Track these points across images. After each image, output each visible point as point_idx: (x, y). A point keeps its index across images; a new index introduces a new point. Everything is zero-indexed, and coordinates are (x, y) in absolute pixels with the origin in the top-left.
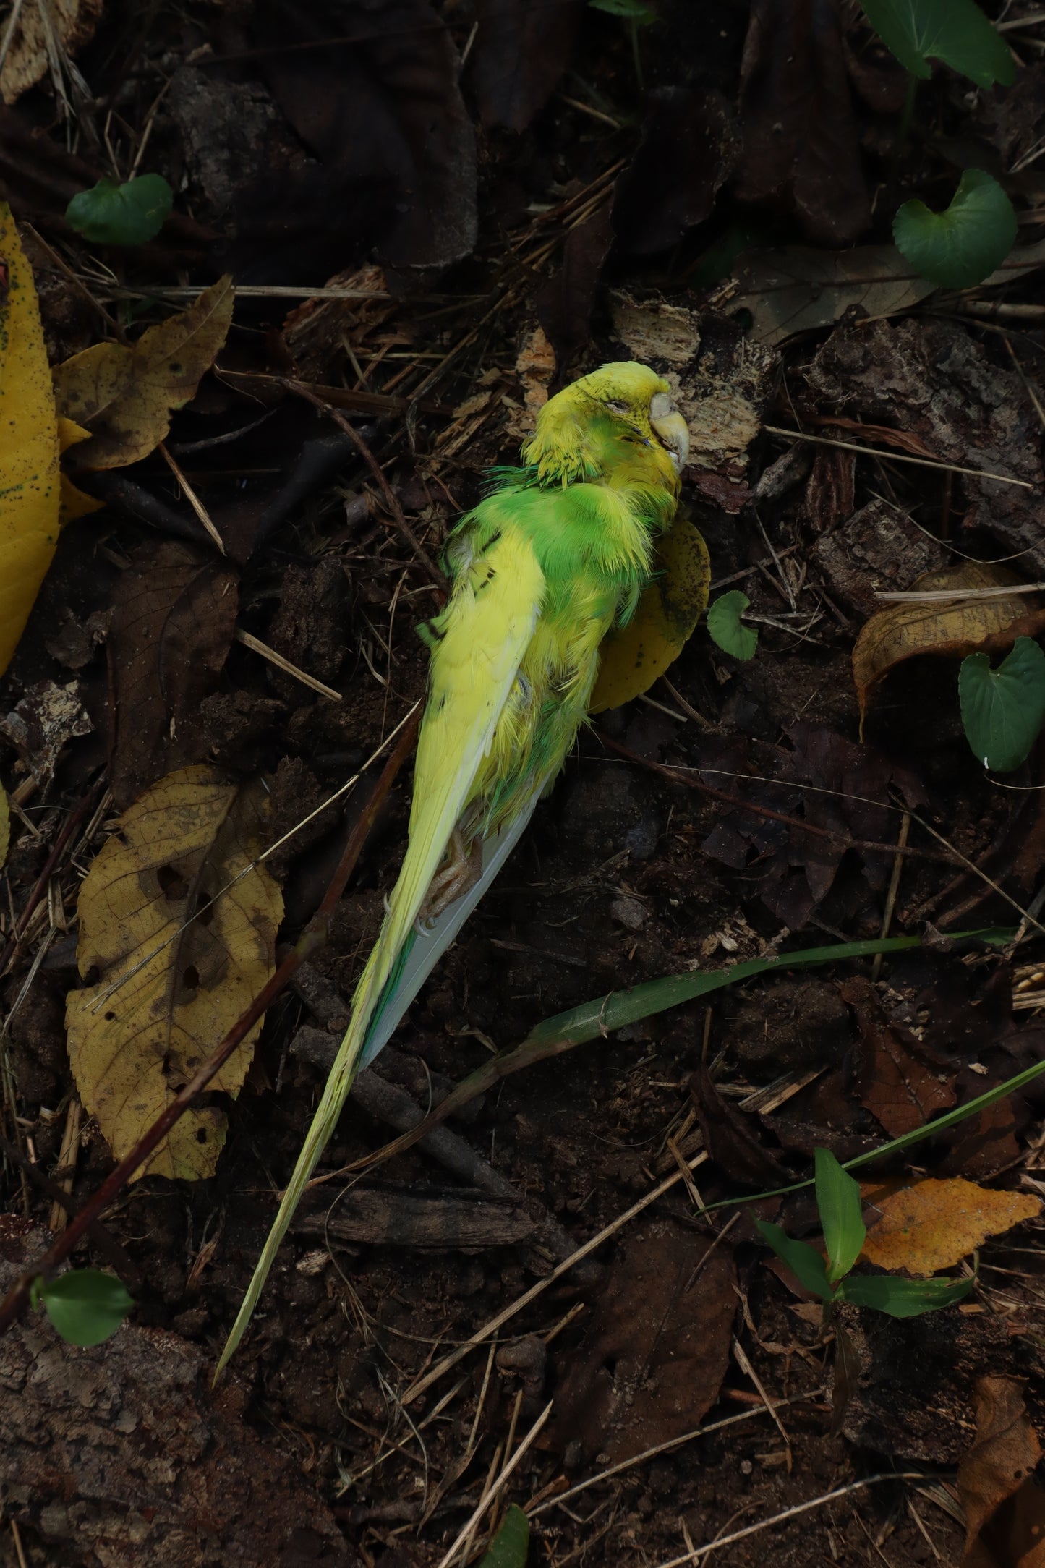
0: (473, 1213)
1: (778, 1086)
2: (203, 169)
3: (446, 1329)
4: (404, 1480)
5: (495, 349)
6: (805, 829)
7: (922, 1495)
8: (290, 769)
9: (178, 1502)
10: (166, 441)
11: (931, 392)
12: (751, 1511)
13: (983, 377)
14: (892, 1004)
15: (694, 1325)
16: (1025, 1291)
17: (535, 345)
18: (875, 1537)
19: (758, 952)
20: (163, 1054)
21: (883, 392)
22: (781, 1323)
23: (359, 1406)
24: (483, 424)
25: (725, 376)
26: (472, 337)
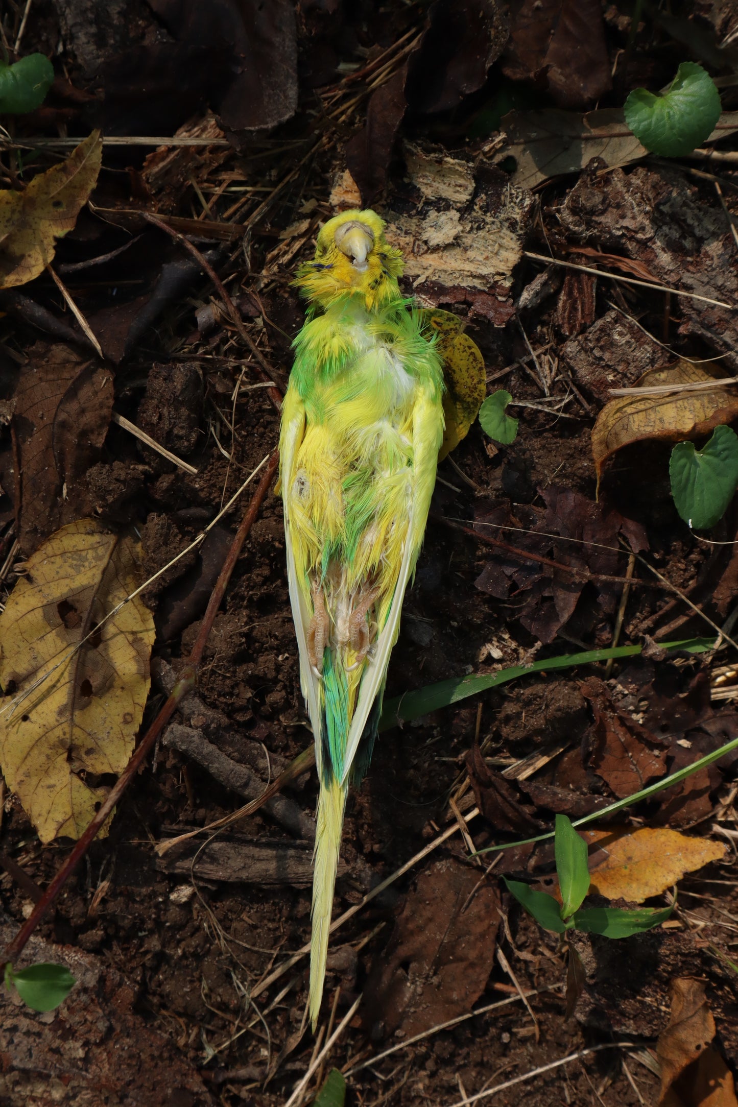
0: (302, 858)
1: (532, 758)
2: (76, 41)
3: (283, 943)
4: (253, 1051)
5: (312, 183)
6: (554, 567)
7: (632, 1058)
8: (158, 524)
9: (87, 1070)
10: (52, 263)
11: (655, 228)
12: (509, 1069)
13: (696, 215)
14: (620, 696)
15: (468, 937)
16: (713, 910)
17: (345, 184)
18: (597, 1088)
19: (518, 659)
20: (67, 747)
21: (618, 229)
22: (534, 932)
23: (219, 999)
24: (304, 244)
25: (495, 214)
26: (295, 174)
